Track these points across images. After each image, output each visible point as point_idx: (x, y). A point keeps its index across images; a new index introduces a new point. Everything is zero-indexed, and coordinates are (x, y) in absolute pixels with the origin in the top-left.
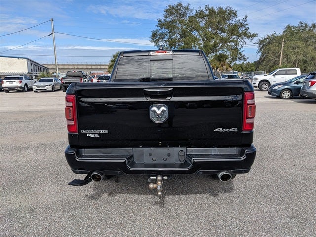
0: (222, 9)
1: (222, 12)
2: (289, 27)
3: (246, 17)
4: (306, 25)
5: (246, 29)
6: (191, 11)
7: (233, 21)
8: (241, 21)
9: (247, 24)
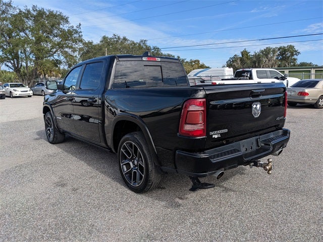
0: (52, 12)
1: (52, 15)
2: (104, 38)
3: (80, 25)
4: (119, 37)
5: (80, 36)
6: (14, 8)
7: (65, 27)
8: (75, 28)
9: (81, 32)
